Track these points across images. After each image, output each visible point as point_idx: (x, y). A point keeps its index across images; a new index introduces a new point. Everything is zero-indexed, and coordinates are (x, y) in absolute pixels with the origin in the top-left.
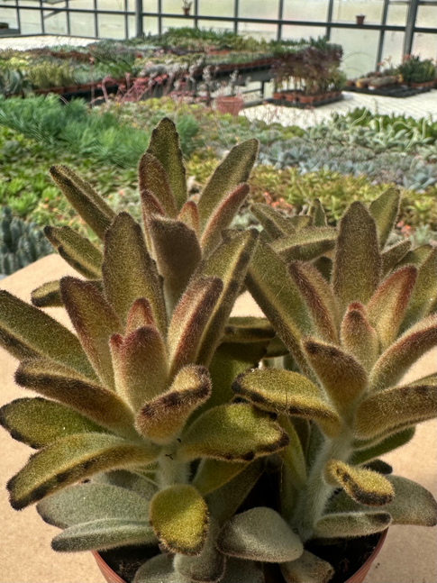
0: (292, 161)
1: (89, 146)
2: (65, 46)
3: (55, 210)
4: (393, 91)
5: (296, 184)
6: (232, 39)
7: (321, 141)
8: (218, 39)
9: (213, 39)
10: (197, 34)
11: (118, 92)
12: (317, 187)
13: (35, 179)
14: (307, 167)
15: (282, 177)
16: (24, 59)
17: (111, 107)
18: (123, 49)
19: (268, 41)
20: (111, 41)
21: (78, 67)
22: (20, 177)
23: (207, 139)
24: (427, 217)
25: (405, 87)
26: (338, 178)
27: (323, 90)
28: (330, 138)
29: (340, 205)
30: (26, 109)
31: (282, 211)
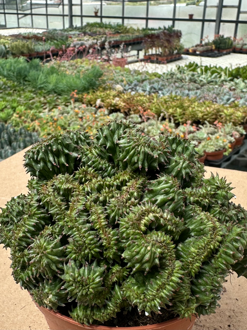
0: (155, 91)
1: (42, 84)
2: (30, 33)
3: (23, 118)
4: (210, 54)
5: (156, 102)
6: (121, 28)
7: (171, 80)
8: (113, 28)
9: (110, 28)
10: (102, 25)
11: (59, 56)
12: (169, 104)
13: (12, 102)
14: (163, 94)
15: (149, 99)
16: (8, 40)
17: (55, 63)
18: (62, 34)
19: (141, 28)
20: (55, 30)
21: (37, 43)
22: (4, 101)
23: (107, 80)
24: (231, 119)
25: (216, 52)
26: (180, 99)
27: (171, 54)
28: (175, 78)
29: (182, 113)
30: (8, 65)
31: (149, 117)
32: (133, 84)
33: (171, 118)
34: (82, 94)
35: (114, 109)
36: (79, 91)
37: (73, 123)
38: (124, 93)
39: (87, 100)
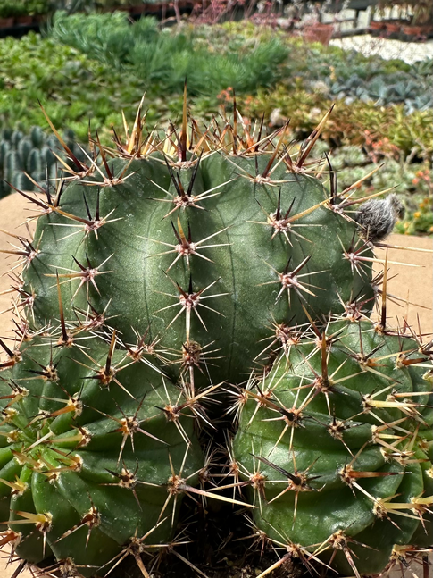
0: (397, 98)
1: (159, 70)
5: (402, 123)
7: (432, 77)
11: (193, 12)
12: (430, 128)
14: (416, 106)
15: (385, 115)
17: (183, 29)
22: (81, 101)
23: (294, 69)
30: (91, 27)
31: (384, 153)
32: (349, 83)
34: (241, 97)
35: (308, 133)
38: (330, 99)
39: (251, 109)
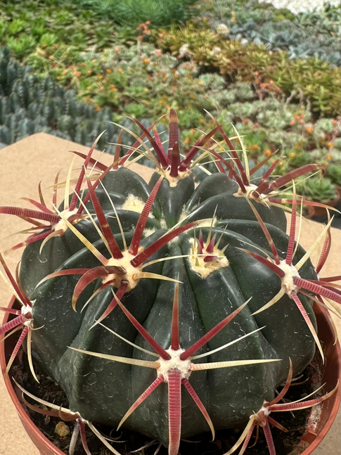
0: (282, 44)
3: (52, 57)
5: (285, 67)
7: (311, 28)
12: (307, 75)
13: (36, 23)
14: (296, 52)
15: (272, 59)
22: (21, 19)
23: (202, 9)
26: (327, 69)
28: (320, 26)
29: (328, 96)
31: (268, 91)
32: (245, 26)
33: (308, 101)
34: (157, 30)
35: (209, 67)
36: (152, 23)
37: (135, 80)
38: (229, 39)
39: (164, 42)
